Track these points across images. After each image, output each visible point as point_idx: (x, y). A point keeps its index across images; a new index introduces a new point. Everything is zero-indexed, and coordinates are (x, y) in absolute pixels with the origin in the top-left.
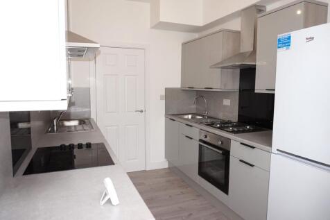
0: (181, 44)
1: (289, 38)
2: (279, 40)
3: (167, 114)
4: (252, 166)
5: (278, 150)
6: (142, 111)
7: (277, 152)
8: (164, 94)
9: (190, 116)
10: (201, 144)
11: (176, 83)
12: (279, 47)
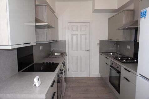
0: (108, 19)
1: (146, 12)
2: (141, 13)
3: (100, 52)
4: (129, 81)
5: (140, 74)
6: (88, 50)
7: (139, 75)
8: (99, 43)
9: (111, 54)
10: (111, 68)
11: (106, 38)
12: (141, 17)
